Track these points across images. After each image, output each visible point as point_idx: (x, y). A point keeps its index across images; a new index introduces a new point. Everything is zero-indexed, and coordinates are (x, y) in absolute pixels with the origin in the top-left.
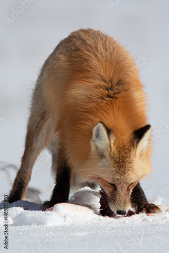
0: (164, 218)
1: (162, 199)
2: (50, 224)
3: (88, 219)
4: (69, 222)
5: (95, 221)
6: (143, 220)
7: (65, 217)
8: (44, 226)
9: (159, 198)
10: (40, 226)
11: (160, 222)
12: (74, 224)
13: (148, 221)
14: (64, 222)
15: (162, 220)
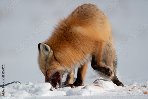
0: (138, 92)
1: (136, 83)
2: (83, 95)
3: (102, 93)
4: (92, 94)
5: (105, 93)
6: (128, 93)
7: (91, 92)
8: (81, 96)
9: (135, 82)
10: (79, 96)
11: (136, 94)
12: (95, 95)
13: (130, 94)
14: (90, 94)
15: (136, 93)
